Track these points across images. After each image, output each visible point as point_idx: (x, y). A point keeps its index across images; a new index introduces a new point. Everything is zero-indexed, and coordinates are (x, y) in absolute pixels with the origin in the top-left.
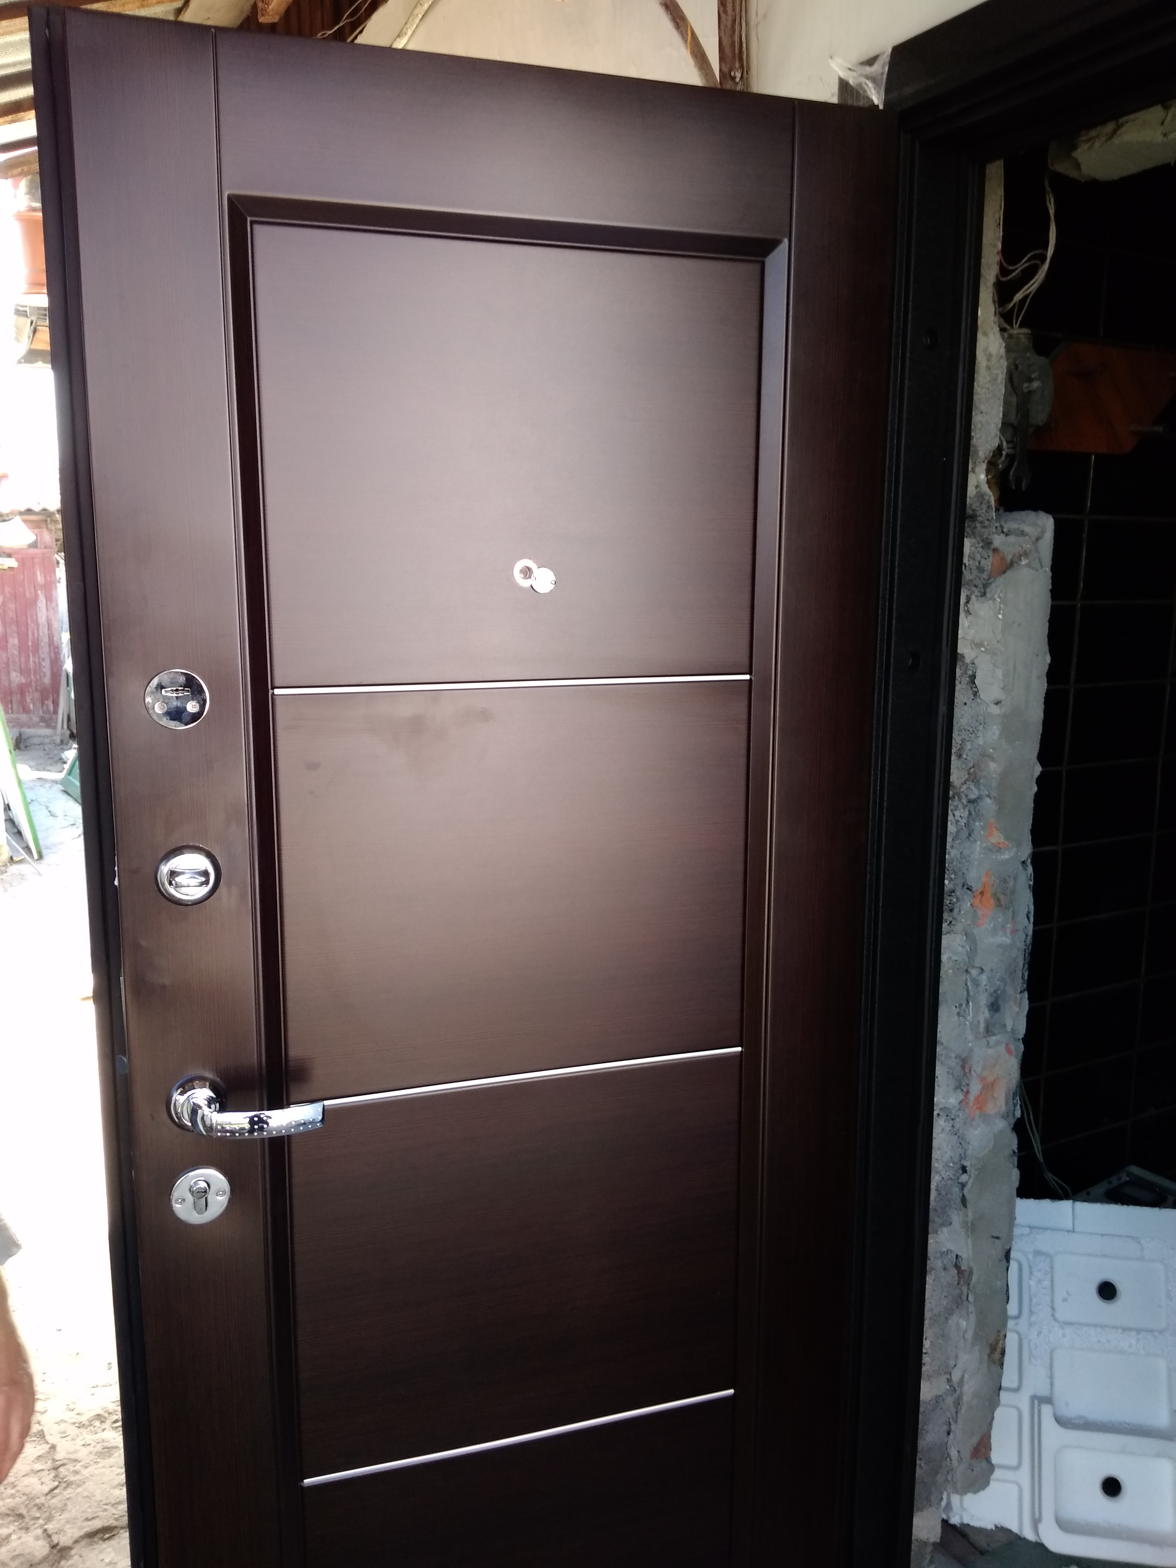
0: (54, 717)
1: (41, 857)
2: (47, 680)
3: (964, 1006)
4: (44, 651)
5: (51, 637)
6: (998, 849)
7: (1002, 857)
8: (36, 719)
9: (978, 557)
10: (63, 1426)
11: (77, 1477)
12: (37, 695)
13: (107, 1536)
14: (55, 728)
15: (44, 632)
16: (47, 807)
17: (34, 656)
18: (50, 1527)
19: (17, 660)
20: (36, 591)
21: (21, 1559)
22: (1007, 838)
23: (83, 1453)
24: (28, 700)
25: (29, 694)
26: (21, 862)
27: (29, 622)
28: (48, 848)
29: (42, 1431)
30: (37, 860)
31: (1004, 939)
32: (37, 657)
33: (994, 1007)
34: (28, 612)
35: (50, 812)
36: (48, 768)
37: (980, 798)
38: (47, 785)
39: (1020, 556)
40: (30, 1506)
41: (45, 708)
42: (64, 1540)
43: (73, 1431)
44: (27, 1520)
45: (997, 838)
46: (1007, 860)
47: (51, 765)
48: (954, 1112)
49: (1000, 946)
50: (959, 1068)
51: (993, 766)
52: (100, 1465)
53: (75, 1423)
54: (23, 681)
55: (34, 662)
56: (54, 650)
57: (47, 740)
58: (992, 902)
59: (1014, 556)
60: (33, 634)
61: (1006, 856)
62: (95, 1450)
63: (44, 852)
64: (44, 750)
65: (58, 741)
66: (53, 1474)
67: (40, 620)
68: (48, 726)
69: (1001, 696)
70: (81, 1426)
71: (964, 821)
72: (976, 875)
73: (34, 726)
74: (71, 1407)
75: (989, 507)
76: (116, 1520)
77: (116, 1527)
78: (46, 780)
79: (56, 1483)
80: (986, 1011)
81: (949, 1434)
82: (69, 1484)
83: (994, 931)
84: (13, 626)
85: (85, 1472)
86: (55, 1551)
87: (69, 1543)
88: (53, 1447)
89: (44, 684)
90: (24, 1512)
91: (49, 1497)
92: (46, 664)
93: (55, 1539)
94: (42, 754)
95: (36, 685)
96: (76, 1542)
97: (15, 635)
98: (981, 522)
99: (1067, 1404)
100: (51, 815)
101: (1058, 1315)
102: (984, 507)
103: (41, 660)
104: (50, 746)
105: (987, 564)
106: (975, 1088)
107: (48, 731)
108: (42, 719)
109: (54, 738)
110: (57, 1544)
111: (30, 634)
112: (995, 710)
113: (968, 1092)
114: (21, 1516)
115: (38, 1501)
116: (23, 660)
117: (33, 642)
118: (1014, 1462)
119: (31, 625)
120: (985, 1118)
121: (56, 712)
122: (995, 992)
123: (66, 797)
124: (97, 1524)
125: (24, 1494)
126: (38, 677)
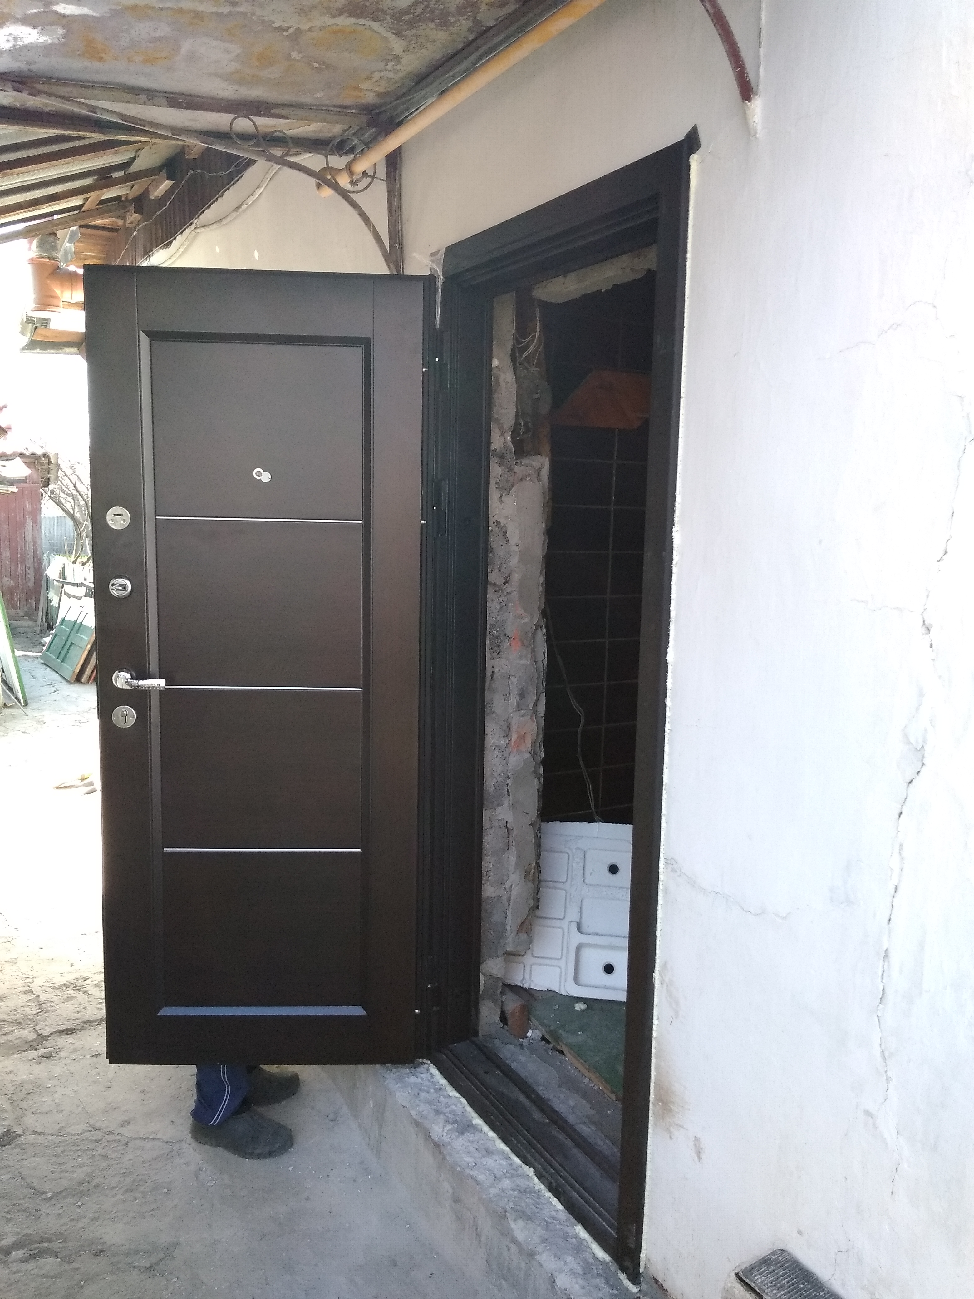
0: (36, 612)
1: (26, 704)
2: (31, 584)
3: (508, 696)
4: (30, 562)
5: (35, 551)
6: (520, 617)
7: (524, 621)
8: (22, 614)
9: (506, 476)
10: (43, 988)
11: (53, 1008)
12: (23, 595)
13: (69, 1033)
14: (36, 621)
15: (30, 547)
16: (31, 673)
17: (22, 566)
18: (37, 1028)
19: (8, 568)
20: (24, 517)
21: (21, 1040)
22: (525, 611)
23: (55, 999)
24: (16, 599)
25: (17, 595)
26: (11, 707)
27: (19, 539)
28: (31, 699)
29: (31, 990)
30: (24, 706)
31: (526, 662)
32: (24, 566)
33: (522, 695)
34: (18, 532)
35: (33, 676)
36: (30, 650)
37: (512, 591)
38: (30, 660)
39: (526, 476)
40: (25, 1019)
41: (28, 605)
42: (45, 1033)
43: (50, 990)
44: (23, 1025)
45: (520, 611)
46: (526, 623)
47: (33, 647)
48: (503, 749)
49: (524, 665)
50: (506, 727)
51: (516, 575)
52: (66, 1004)
53: (51, 987)
54: (13, 584)
55: (21, 570)
56: (37, 560)
57: (29, 630)
58: (519, 643)
59: (523, 475)
60: (21, 549)
61: (526, 621)
62: (63, 998)
63: (29, 701)
64: (27, 637)
65: (38, 631)
66: (38, 1007)
67: (27, 538)
68: (31, 620)
69: (519, 542)
70: (54, 988)
71: (504, 603)
72: (510, 630)
73: (20, 619)
74: (49, 980)
75: (511, 452)
76: (75, 1026)
77: (75, 1029)
78: (29, 657)
79: (40, 1010)
80: (518, 697)
81: (506, 918)
82: (47, 1011)
83: (521, 658)
84: (6, 542)
85: (58, 1007)
86: (39, 1037)
87: (48, 1034)
88: (38, 996)
89: (29, 587)
90: (22, 1022)
91: (36, 1016)
92: (31, 572)
93: (40, 1032)
94: (26, 640)
95: (23, 588)
96: (52, 1034)
97: (8, 549)
98: (507, 460)
99: (588, 927)
100: (33, 678)
101: (587, 881)
102: (508, 452)
103: (27, 569)
104: (32, 635)
105: (511, 479)
106: (514, 737)
107: (31, 623)
108: (27, 614)
109: (35, 629)
110: (41, 1034)
111: (19, 549)
112: (516, 549)
113: (511, 739)
114: (20, 1023)
115: (30, 1017)
116: (13, 568)
117: (21, 554)
118: (559, 957)
119: (20, 542)
120: (519, 752)
121: (37, 608)
122: (522, 688)
123: (44, 666)
124: (64, 1027)
125: (22, 1014)
126: (24, 581)
